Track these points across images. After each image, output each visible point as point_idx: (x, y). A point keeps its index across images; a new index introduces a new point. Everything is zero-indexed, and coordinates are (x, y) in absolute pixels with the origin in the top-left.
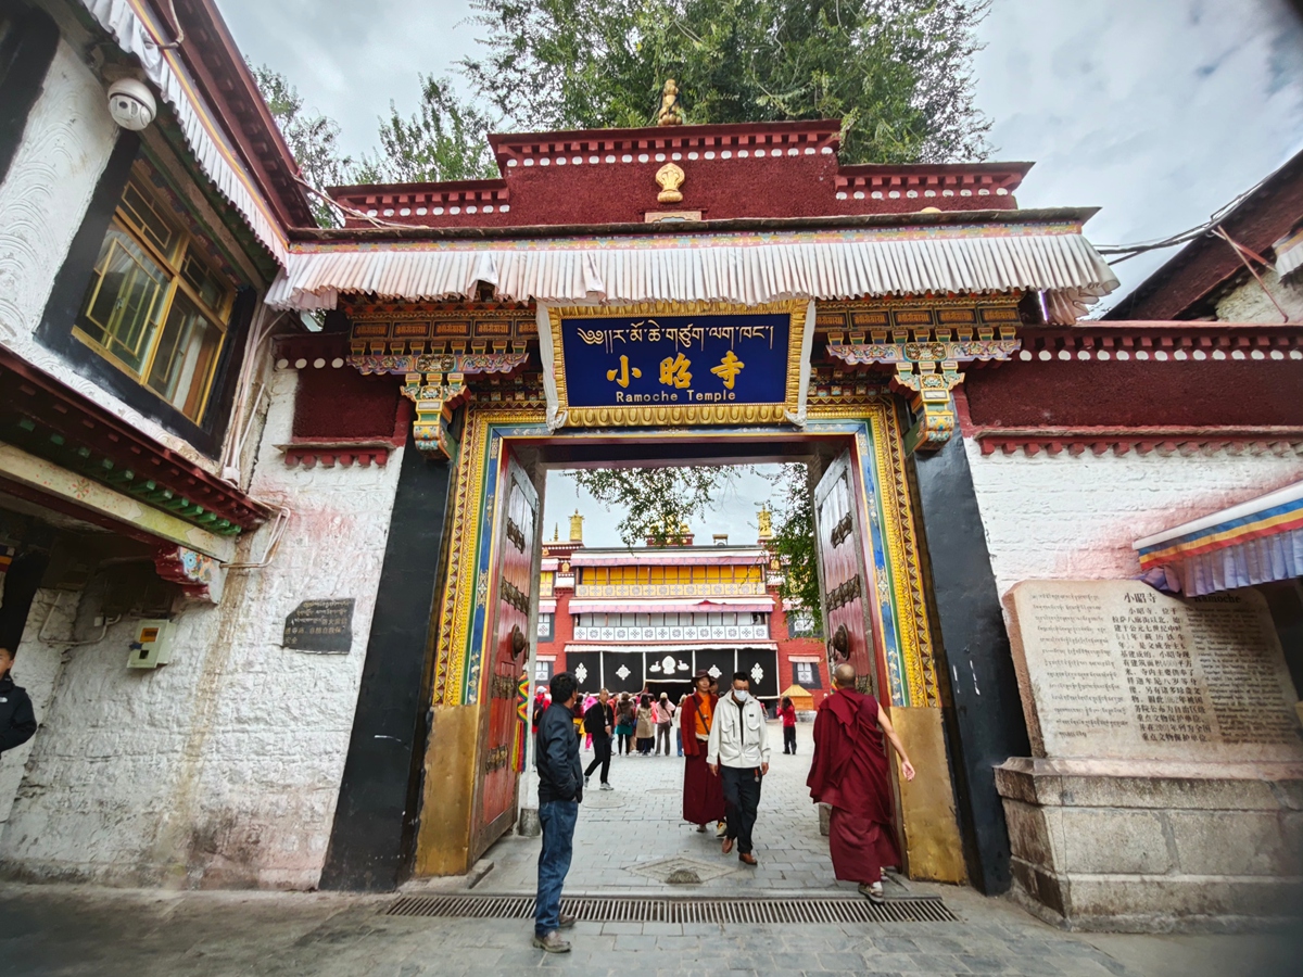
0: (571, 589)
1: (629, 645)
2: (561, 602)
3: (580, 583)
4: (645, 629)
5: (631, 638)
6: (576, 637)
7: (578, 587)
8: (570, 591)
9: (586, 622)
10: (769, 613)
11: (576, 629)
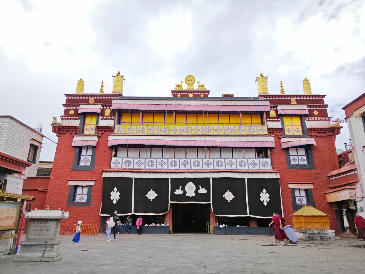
0: (110, 128)
1: (157, 172)
2: (103, 138)
3: (119, 123)
4: (170, 160)
5: (159, 167)
6: (113, 166)
7: (117, 126)
8: (109, 130)
9: (122, 154)
10: (271, 149)
11: (113, 159)
